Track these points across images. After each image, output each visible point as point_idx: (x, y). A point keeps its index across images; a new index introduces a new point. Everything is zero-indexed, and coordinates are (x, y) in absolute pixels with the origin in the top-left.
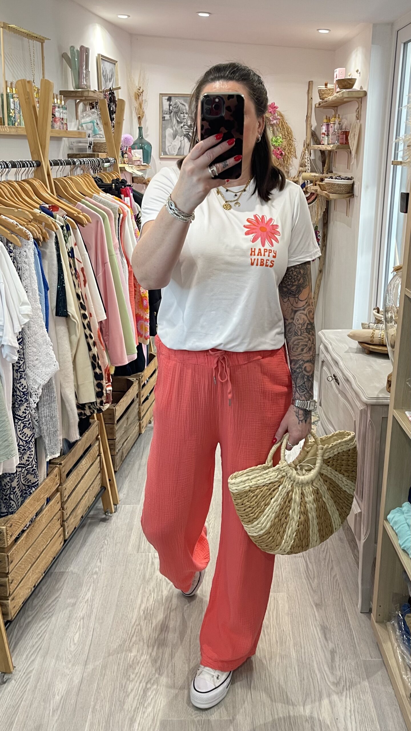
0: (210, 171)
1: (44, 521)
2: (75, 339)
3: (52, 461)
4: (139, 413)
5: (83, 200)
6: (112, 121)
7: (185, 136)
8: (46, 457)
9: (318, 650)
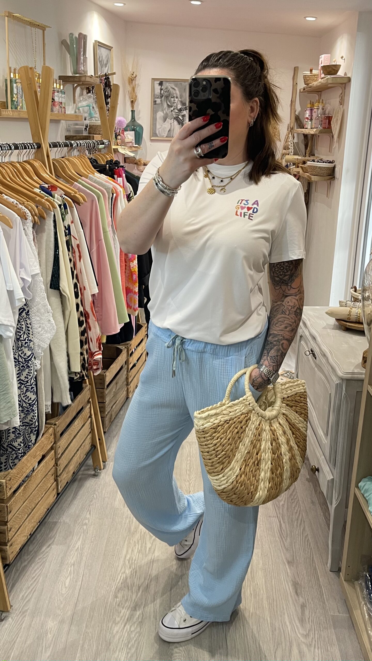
0: (196, 152)
1: (39, 476)
4: (127, 379)
5: (80, 180)
6: (107, 105)
7: (174, 118)
9: (289, 603)
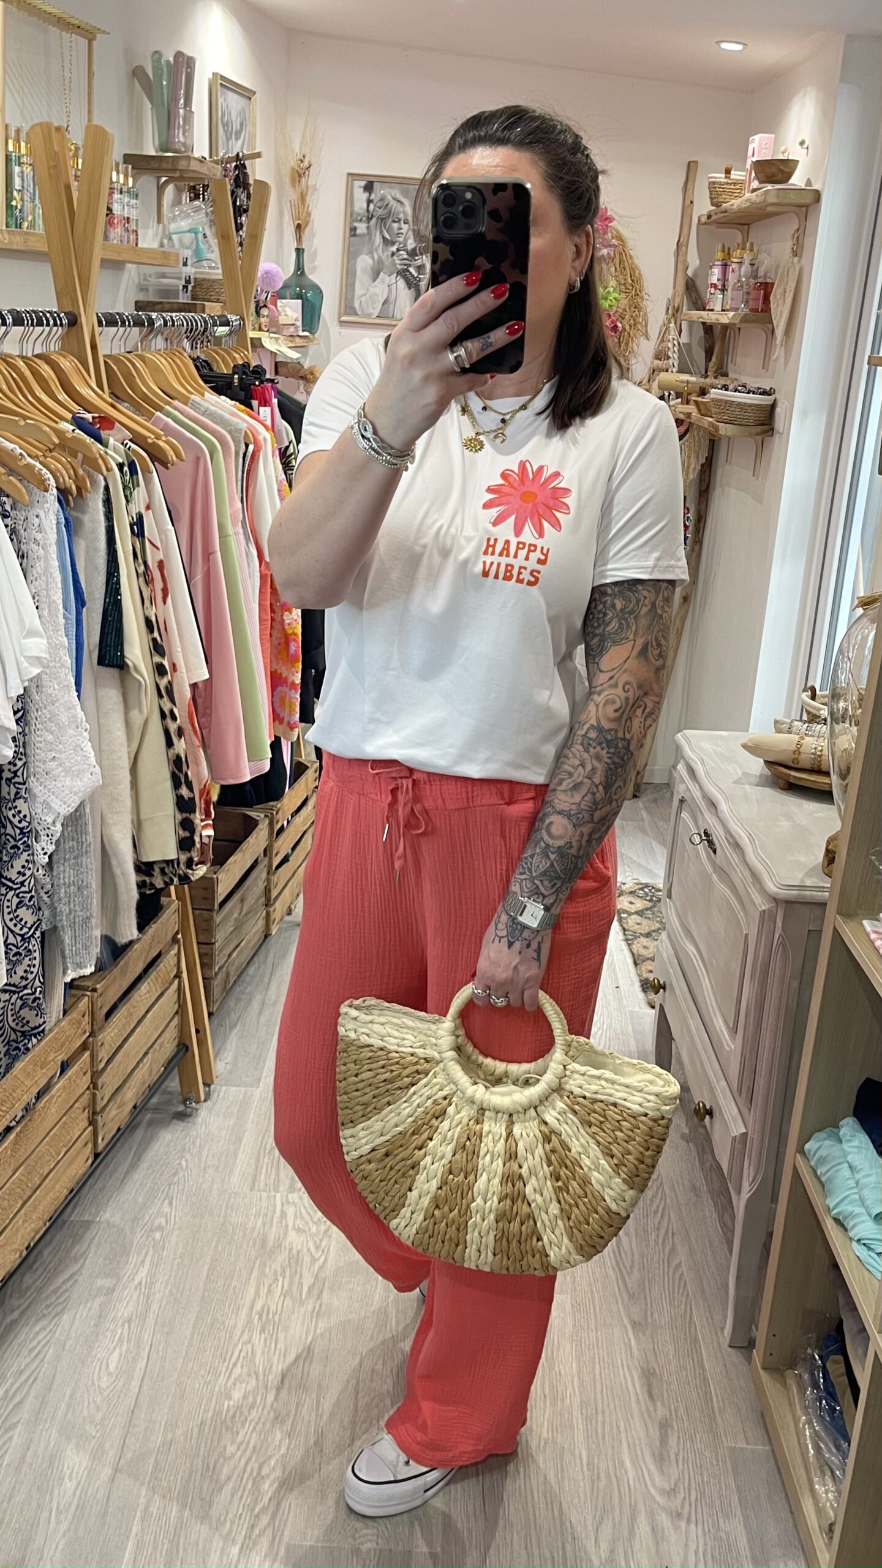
0: (451, 357)
1: (53, 1110)
2: (137, 718)
3: (75, 983)
4: (267, 890)
5: (167, 407)
6: (237, 231)
7: (399, 273)
8: (64, 973)
9: (632, 1418)
